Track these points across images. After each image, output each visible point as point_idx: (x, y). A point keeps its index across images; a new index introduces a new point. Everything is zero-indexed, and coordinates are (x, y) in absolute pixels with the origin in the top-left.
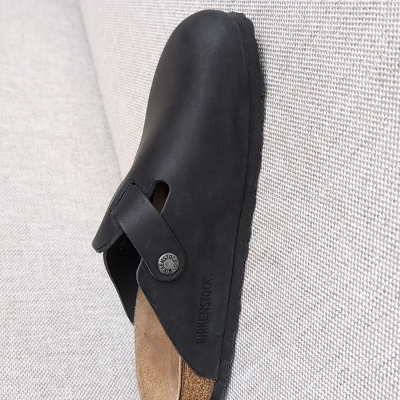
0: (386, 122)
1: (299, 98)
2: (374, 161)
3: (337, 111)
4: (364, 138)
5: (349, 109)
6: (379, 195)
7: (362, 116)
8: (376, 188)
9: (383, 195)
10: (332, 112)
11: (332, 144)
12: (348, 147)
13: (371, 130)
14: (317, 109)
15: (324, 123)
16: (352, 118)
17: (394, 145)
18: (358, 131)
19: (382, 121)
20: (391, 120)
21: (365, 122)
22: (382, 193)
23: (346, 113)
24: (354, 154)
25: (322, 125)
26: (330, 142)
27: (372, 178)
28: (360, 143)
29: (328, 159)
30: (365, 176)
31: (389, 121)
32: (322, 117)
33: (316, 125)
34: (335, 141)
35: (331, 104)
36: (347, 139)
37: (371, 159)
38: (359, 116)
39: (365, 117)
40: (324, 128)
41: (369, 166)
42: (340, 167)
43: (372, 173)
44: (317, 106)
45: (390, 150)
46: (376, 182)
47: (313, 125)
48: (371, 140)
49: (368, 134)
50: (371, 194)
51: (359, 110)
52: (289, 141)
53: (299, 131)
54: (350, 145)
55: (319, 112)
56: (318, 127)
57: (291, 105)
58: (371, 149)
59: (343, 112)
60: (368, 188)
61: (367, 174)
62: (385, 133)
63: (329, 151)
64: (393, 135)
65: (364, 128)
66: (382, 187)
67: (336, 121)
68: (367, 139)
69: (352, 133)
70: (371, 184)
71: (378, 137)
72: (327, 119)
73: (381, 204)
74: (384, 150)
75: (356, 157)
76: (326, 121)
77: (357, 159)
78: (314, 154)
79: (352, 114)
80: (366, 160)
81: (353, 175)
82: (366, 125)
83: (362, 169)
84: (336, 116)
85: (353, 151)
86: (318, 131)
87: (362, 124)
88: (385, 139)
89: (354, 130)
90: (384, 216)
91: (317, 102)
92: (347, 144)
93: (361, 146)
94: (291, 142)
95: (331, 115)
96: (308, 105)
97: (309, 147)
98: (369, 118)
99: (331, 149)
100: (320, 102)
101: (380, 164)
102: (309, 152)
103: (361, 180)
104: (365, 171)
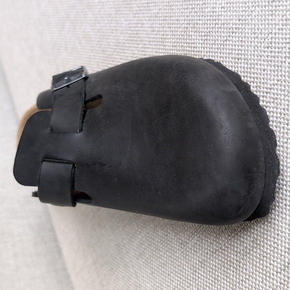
0: (254, 8)
1: (174, 7)
2: (245, 42)
3: (209, 10)
4: (234, 26)
5: (220, 6)
6: (250, 68)
7: (232, 9)
8: (247, 63)
9: (253, 68)
10: (205, 11)
11: (206, 37)
12: (220, 36)
13: (241, 18)
14: (192, 12)
15: (198, 22)
16: (223, 13)
17: (262, 25)
18: (229, 21)
19: (250, 8)
20: (258, 6)
21: (235, 13)
22: (253, 66)
23: (217, 9)
24: (226, 40)
25: (197, 24)
26: (204, 36)
27: (243, 57)
28: (231, 30)
29: (203, 50)
30: (237, 56)
31: (256, 7)
32: (196, 18)
33: (191, 25)
34: (208, 34)
35: (204, 6)
36: (220, 30)
37: (241, 41)
38: (229, 9)
39: (235, 9)
40: (198, 26)
41: (240, 47)
42: (214, 54)
43: (243, 52)
44: (191, 10)
45: (258, 30)
46: (247, 59)
47: (188, 26)
48: (240, 26)
49: (238, 22)
50: (243, 70)
51: (229, 4)
52: (167, 44)
53: (176, 33)
54: (222, 34)
55: (193, 14)
56: (193, 26)
57: (167, 15)
58: (241, 33)
59: (214, 10)
60: (240, 65)
61: (238, 54)
62: (253, 17)
63: (204, 43)
64: (260, 17)
65: (234, 17)
66: (253, 61)
67: (209, 18)
68: (237, 26)
69: (224, 24)
70: (243, 61)
71: (247, 22)
72: (201, 18)
73: (252, 75)
74: (253, 31)
75: (228, 42)
76: (199, 20)
77: (229, 45)
78: (190, 49)
79: (223, 9)
80: (237, 43)
81: (226, 58)
82: (235, 15)
83: (234, 51)
84: (209, 14)
85: (225, 38)
86: (193, 29)
87: (232, 15)
88: (253, 22)
89: (225, 21)
90: (255, 84)
91: (191, 7)
92: (220, 34)
93: (233, 33)
94: (169, 44)
95: (204, 14)
96: (183, 11)
97: (185, 45)
98: (238, 9)
99: (206, 41)
100: (193, 6)
101: (250, 43)
102: (185, 48)
103: (233, 60)
104: (237, 52)
